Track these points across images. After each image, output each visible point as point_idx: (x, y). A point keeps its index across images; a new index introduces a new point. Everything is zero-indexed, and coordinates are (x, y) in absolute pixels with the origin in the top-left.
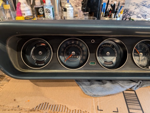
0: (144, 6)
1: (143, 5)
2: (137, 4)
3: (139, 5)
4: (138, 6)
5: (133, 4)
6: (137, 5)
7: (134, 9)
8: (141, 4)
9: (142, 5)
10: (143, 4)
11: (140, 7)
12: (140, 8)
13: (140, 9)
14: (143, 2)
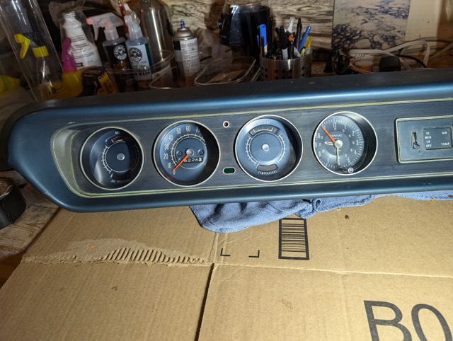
0: (386, 12)
1: (383, 12)
2: (367, 9)
3: (373, 12)
4: (371, 14)
5: (358, 11)
6: (367, 12)
7: (362, 24)
8: (377, 10)
9: (380, 11)
10: (382, 9)
11: (376, 17)
12: (376, 19)
13: (377, 21)
14: (383, 3)
